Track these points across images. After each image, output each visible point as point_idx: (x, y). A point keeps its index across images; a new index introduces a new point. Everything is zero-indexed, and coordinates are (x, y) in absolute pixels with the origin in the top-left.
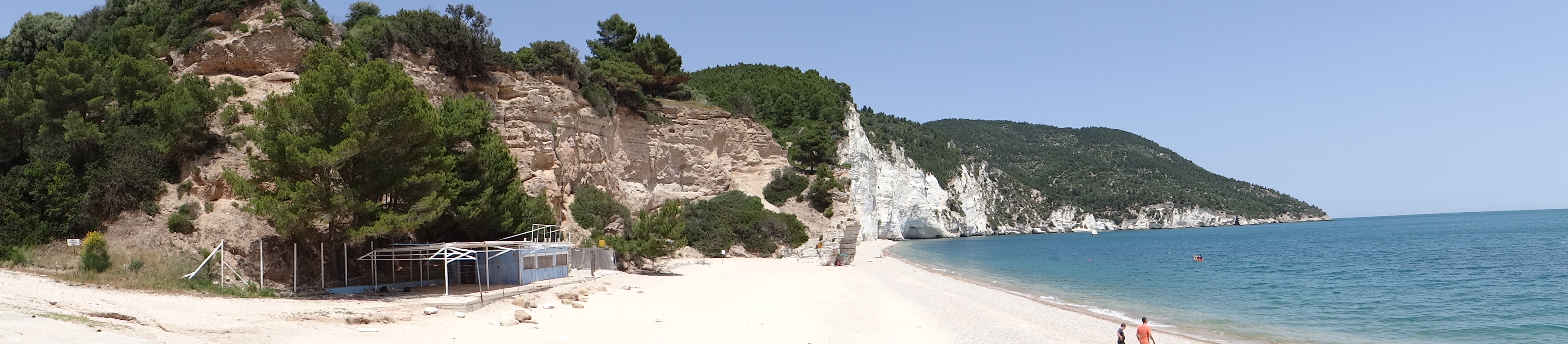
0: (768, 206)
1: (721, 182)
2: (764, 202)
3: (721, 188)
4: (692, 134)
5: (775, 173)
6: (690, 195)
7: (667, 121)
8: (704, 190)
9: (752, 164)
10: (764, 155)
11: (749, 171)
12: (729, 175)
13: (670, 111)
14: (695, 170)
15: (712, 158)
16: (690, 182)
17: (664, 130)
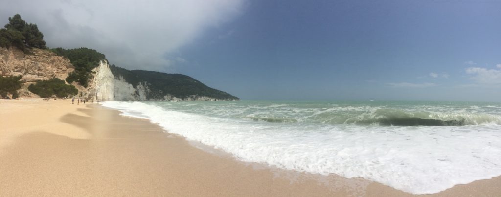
0: (67, 83)
1: (52, 75)
2: (66, 82)
3: (52, 77)
4: (42, 59)
5: (70, 74)
6: (42, 79)
7: (34, 54)
8: (47, 78)
9: (64, 71)
10: (67, 68)
11: (63, 73)
12: (55, 73)
13: (35, 51)
14: (43, 71)
15: (50, 68)
16: (42, 75)
17: (32, 56)
